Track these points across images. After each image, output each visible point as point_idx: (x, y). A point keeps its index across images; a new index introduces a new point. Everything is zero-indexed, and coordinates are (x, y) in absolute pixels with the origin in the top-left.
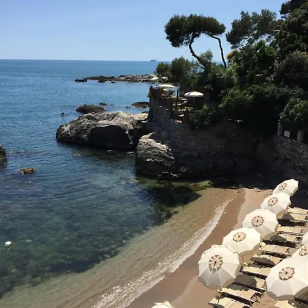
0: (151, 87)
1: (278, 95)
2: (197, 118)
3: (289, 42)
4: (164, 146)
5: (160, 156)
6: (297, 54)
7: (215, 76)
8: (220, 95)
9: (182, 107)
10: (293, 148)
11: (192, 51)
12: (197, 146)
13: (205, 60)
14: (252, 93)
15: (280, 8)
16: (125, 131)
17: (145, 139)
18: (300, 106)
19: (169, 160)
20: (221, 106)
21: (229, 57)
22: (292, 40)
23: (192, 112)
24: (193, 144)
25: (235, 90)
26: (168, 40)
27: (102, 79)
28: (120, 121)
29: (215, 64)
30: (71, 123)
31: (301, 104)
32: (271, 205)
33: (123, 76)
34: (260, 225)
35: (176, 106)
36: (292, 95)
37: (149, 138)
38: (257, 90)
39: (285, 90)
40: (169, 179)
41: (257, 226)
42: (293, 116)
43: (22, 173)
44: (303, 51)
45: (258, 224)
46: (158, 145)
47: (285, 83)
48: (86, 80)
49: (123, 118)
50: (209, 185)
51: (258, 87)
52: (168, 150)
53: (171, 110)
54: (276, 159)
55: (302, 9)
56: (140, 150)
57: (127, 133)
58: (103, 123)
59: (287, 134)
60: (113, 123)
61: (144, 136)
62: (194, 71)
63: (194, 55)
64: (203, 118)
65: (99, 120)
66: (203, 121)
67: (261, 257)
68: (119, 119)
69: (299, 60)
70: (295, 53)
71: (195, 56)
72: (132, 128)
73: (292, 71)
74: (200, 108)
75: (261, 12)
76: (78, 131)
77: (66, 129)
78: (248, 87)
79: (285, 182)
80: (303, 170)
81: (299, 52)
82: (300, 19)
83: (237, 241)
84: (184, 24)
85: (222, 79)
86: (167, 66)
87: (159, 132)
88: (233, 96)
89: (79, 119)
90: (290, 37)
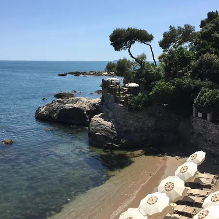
0: (103, 80)
1: (193, 86)
2: (134, 103)
3: (202, 47)
4: (110, 123)
5: (106, 131)
6: (207, 56)
7: (147, 72)
8: (151, 86)
9: (123, 94)
10: (204, 126)
11: (130, 54)
12: (134, 124)
13: (140, 60)
14: (173, 84)
15: (200, 24)
16: (84, 111)
17: (97, 118)
18: (208, 94)
19: (113, 134)
20: (151, 93)
21: (160, 58)
22: (204, 46)
23: (130, 98)
24: (131, 122)
25: (161, 82)
26: (112, 46)
27: (77, 74)
28: (81, 104)
29: (148, 63)
30: (46, 105)
31: (209, 93)
32: (183, 173)
33: (92, 72)
34: (171, 190)
35: (119, 93)
36: (203, 86)
37: (100, 117)
38: (178, 82)
39: (198, 82)
40: (112, 148)
41: (168, 191)
42: (203, 102)
43: (4, 143)
44: (212, 53)
45: (169, 189)
46: (105, 123)
47: (198, 77)
48: (66, 75)
49: (83, 102)
50: (141, 154)
51: (178, 80)
52: (112, 126)
53: (115, 97)
54: (193, 133)
55: (211, 23)
56: (92, 126)
57: (85, 113)
58: (69, 106)
59: (200, 115)
60: (76, 106)
61: (96, 116)
62: (134, 68)
63: (132, 56)
64: (138, 103)
65: (66, 104)
66: (138, 105)
67: (173, 216)
68: (81, 102)
69: (209, 60)
70: (205, 55)
71: (133, 58)
72: (89, 109)
73: (204, 68)
74: (136, 95)
75: (184, 26)
76: (50, 112)
77: (42, 110)
78: (172, 79)
79: (196, 153)
80: (212, 143)
81: (209, 54)
82: (210, 31)
83: (150, 204)
84: (123, 35)
85: (153, 74)
86: (114, 64)
87: (107, 113)
88: (160, 86)
89: (52, 103)
90: (202, 43)
